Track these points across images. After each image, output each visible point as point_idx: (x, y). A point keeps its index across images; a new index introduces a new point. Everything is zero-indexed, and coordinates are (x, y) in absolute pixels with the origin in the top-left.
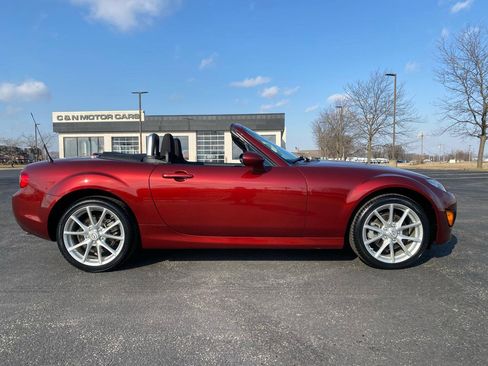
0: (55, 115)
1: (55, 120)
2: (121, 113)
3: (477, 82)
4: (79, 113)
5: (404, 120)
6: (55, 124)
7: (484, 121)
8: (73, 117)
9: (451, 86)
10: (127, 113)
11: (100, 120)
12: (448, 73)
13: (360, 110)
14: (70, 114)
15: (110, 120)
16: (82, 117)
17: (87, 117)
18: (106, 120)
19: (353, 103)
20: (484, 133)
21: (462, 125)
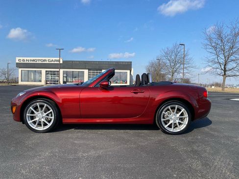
0: (17, 59)
1: (17, 62)
2: (51, 59)
3: (222, 49)
4: (30, 58)
5: (189, 67)
6: (17, 63)
7: (225, 68)
8: (27, 60)
9: (210, 51)
10: (54, 59)
11: (40, 62)
12: (208, 45)
13: (168, 61)
14: (25, 59)
15: (45, 62)
16: (31, 60)
17: (34, 60)
18: (43, 62)
19: (165, 58)
20: (225, 74)
21: (215, 70)
